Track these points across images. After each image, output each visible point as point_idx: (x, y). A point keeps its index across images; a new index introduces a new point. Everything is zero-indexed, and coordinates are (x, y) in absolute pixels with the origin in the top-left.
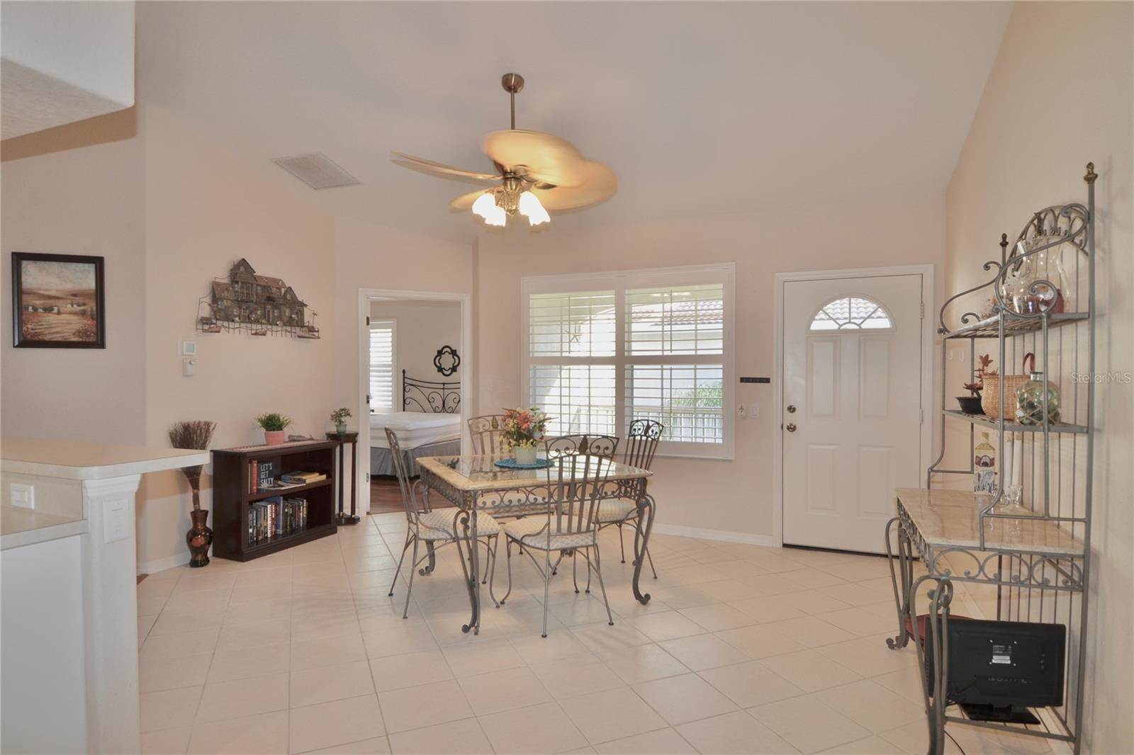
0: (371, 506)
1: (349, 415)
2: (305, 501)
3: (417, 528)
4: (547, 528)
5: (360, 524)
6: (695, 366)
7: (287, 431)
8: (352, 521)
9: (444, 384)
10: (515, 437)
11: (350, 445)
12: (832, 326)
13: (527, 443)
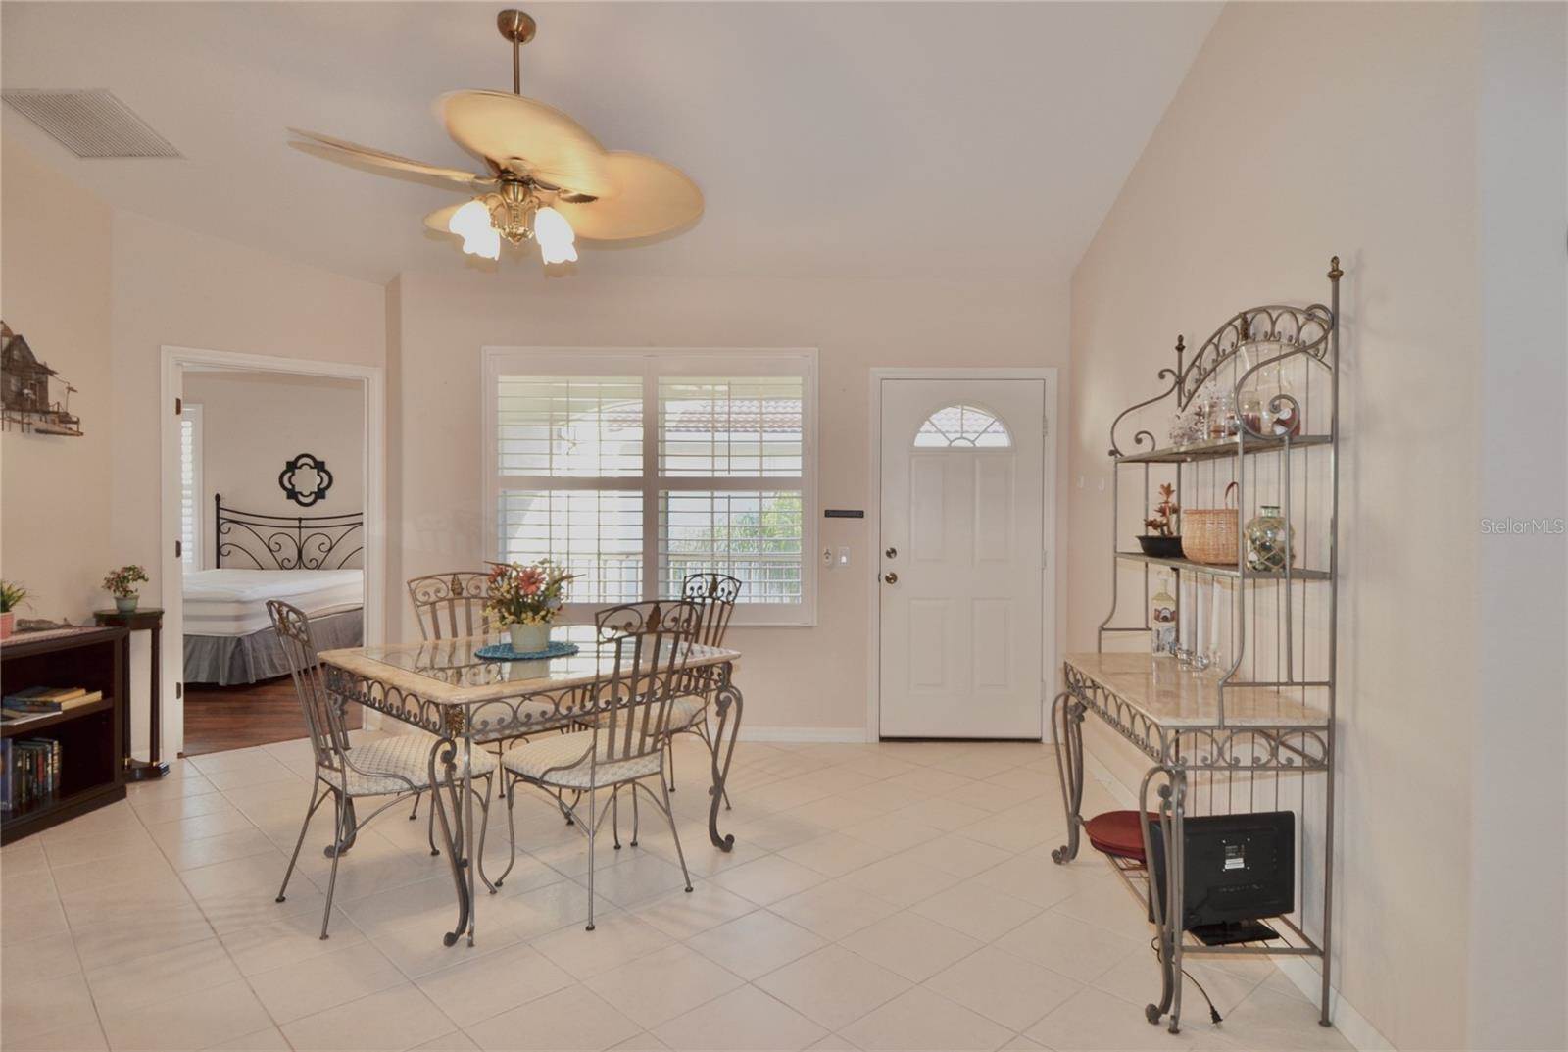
0: (186, 741)
1: (142, 578)
2: (56, 743)
3: (344, 777)
4: (591, 754)
5: (169, 777)
6: (713, 494)
7: (18, 612)
8: (153, 772)
9: (300, 519)
10: (512, 609)
11: (147, 634)
12: (941, 442)
13: (534, 619)
